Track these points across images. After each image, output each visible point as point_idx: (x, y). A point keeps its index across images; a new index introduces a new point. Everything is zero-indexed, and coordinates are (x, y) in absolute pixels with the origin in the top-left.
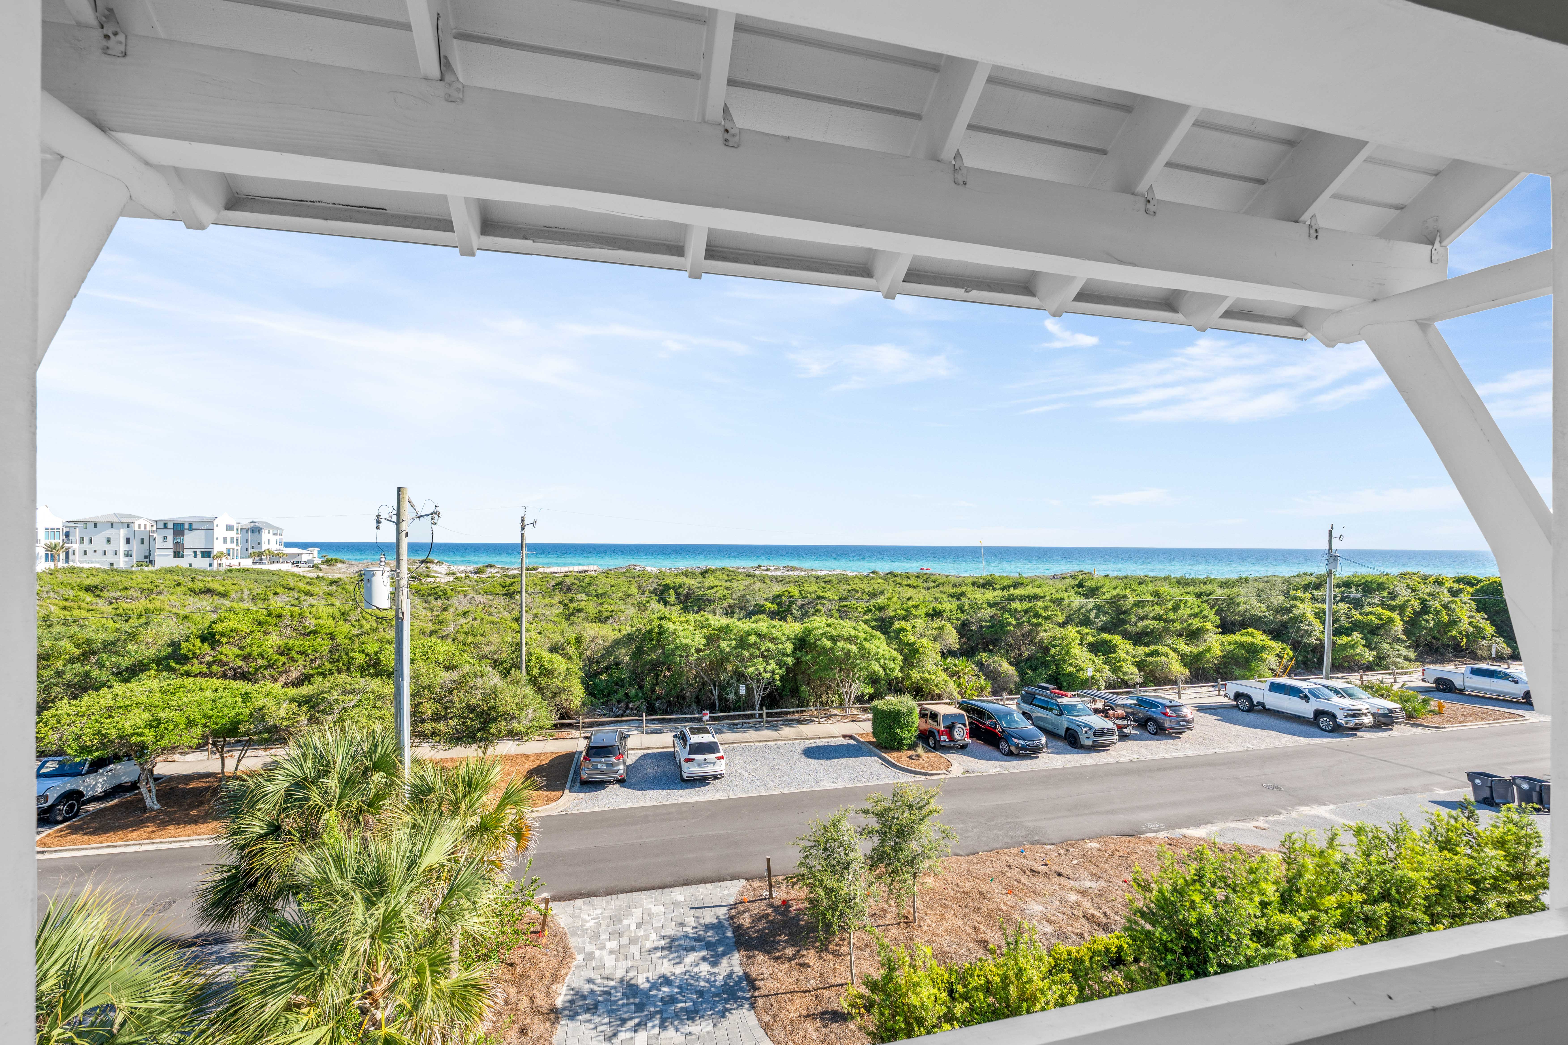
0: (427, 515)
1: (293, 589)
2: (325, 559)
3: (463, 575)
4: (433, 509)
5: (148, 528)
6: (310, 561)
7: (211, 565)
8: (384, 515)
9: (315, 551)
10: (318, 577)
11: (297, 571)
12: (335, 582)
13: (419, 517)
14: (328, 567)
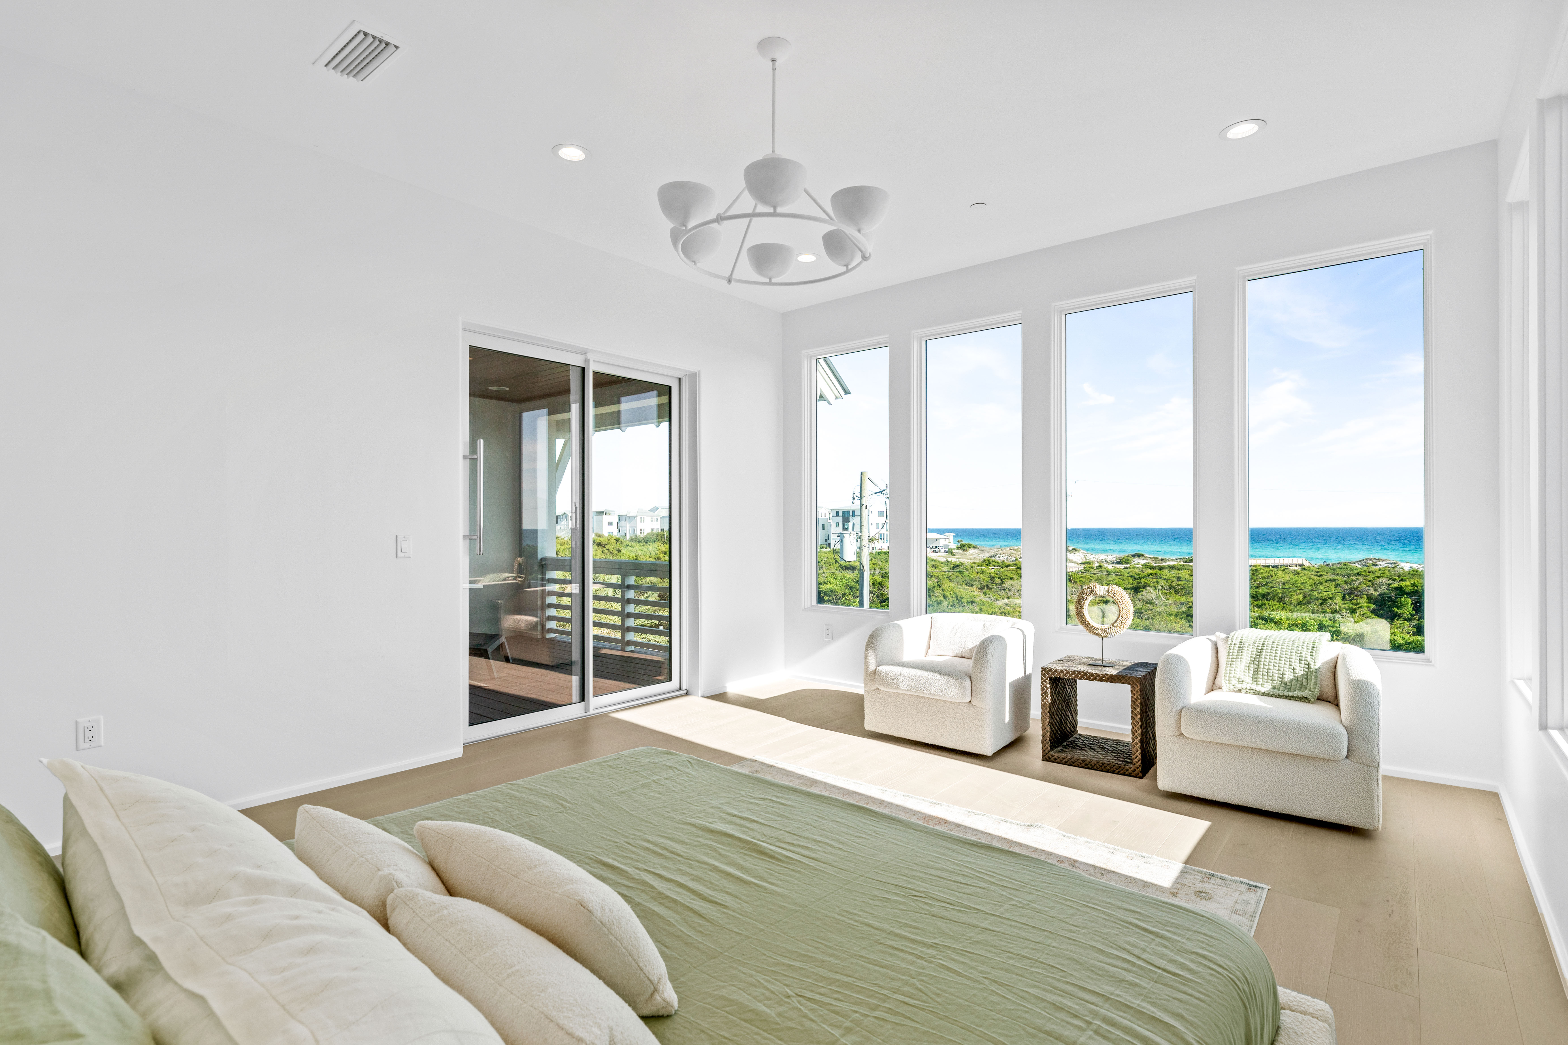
2: (959, 545)
5: (828, 516)
6: (945, 546)
9: (950, 536)
11: (933, 555)
12: (958, 566)
14: (962, 552)
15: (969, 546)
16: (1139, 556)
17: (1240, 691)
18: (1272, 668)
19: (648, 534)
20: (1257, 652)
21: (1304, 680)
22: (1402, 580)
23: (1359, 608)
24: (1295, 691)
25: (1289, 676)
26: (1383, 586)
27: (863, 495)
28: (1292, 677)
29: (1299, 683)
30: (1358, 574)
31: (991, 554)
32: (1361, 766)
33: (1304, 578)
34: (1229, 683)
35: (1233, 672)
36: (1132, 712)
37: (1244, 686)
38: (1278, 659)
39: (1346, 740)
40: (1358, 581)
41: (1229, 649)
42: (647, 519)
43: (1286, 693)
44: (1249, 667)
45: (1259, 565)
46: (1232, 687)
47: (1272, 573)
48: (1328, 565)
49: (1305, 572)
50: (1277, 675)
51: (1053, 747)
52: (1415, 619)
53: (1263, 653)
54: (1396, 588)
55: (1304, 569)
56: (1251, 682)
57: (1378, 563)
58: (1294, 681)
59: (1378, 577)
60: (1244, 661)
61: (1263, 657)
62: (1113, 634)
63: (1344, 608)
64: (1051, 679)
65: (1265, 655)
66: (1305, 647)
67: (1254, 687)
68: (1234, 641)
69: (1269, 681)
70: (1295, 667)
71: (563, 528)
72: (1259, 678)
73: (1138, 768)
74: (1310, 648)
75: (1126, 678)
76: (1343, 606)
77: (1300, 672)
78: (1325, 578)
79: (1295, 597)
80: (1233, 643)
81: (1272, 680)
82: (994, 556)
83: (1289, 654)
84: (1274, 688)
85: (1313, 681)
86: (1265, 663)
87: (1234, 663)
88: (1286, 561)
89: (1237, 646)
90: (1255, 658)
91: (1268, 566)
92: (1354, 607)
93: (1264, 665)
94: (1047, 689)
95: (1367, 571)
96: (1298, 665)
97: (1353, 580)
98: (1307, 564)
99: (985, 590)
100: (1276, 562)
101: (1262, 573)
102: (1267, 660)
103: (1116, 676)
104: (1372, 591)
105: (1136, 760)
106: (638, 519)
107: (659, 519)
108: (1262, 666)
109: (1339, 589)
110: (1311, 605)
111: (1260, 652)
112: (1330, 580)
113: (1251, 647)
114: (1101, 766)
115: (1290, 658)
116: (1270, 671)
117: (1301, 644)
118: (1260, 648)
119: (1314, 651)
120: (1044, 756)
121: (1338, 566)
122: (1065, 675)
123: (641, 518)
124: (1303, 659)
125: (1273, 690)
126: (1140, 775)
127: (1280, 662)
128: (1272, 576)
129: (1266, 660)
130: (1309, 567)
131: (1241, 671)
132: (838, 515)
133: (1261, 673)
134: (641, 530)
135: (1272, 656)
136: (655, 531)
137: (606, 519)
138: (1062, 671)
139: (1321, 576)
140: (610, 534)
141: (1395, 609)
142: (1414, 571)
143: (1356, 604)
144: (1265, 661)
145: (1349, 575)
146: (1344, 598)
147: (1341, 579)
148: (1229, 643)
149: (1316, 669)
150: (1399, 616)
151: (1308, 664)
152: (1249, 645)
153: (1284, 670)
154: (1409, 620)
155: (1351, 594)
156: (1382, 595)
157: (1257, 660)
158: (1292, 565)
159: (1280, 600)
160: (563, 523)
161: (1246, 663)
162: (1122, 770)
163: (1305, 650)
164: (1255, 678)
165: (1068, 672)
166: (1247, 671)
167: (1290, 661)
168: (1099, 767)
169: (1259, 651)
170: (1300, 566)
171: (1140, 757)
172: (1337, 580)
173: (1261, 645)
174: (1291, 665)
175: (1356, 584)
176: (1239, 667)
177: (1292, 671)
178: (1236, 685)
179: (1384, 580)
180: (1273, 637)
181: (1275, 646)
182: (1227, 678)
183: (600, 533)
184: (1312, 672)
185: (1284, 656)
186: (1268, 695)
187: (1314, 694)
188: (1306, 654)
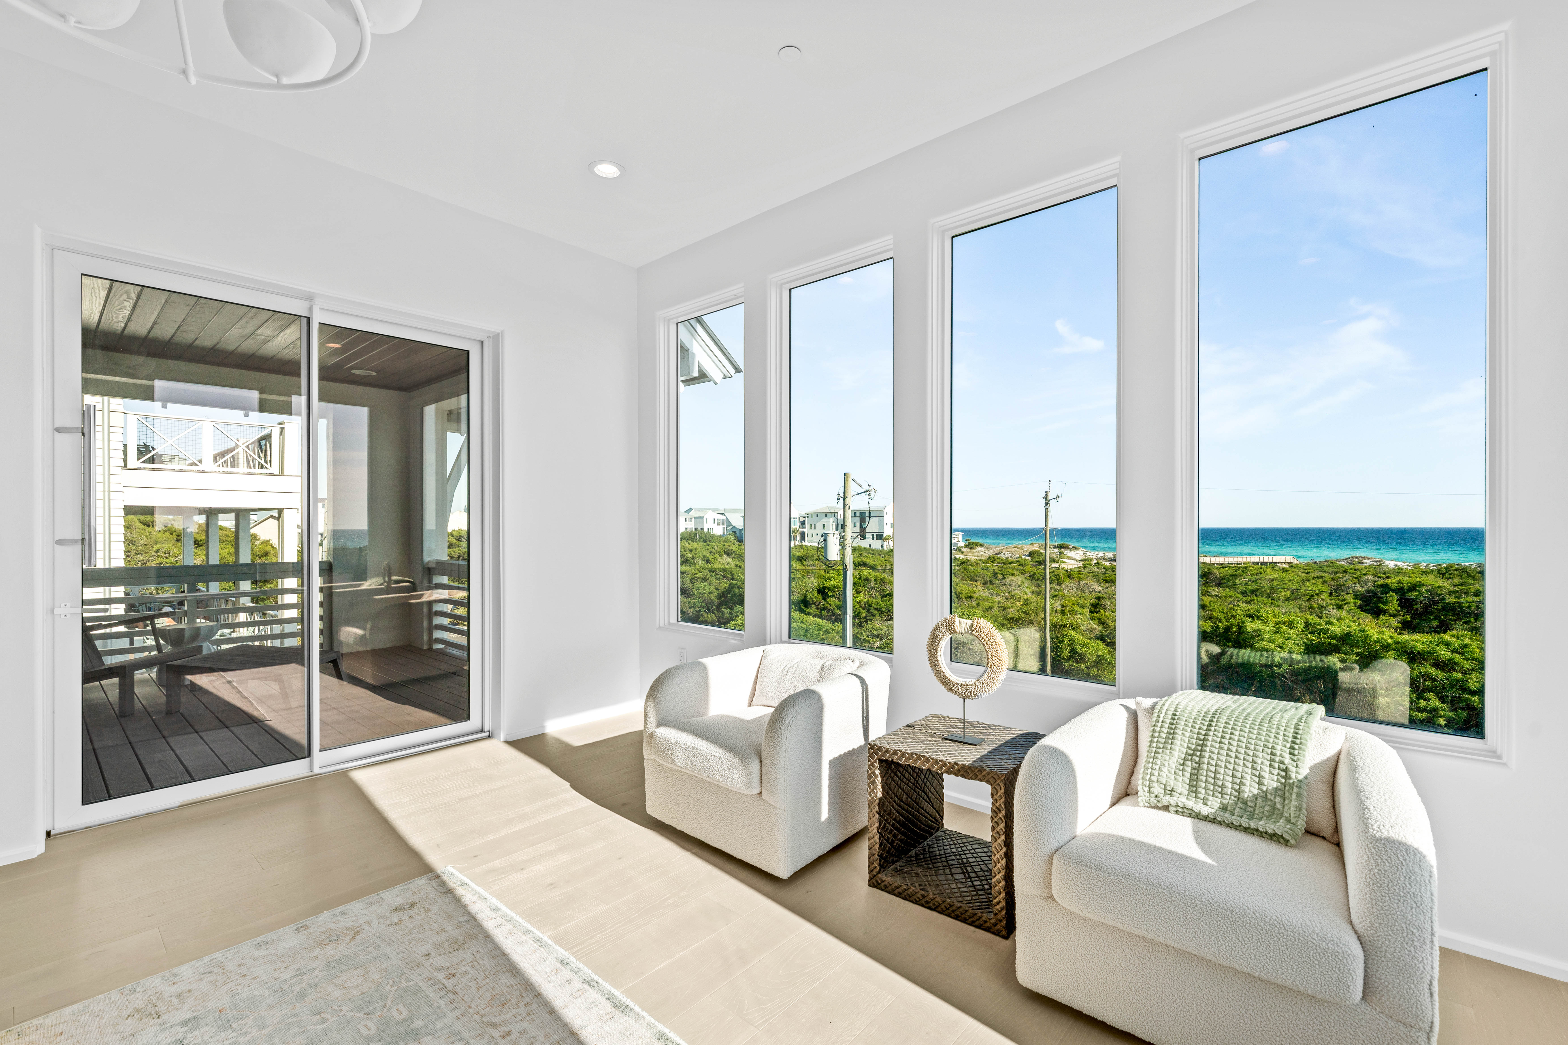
2: (967, 543)
7: (882, 546)
12: (964, 563)
14: (971, 550)
15: (977, 544)
17: (1166, 808)
18: (1222, 771)
20: (1198, 738)
21: (1278, 799)
22: (1387, 577)
23: (1345, 604)
24: (1261, 819)
25: (1250, 789)
26: (1370, 583)
27: (846, 496)
28: (1256, 792)
29: (1269, 803)
30: (1345, 572)
31: (996, 552)
32: (1391, 1023)
33: (1292, 575)
34: (1149, 792)
35: (1156, 773)
36: (993, 828)
37: (1173, 801)
38: (1233, 755)
39: (1361, 966)
40: (1345, 579)
41: (1154, 731)
43: (1244, 822)
44: (1183, 764)
45: (1249, 563)
46: (1153, 800)
47: (1260, 570)
48: (1315, 563)
49: (1293, 569)
50: (1230, 785)
51: (883, 867)
52: (1400, 615)
53: (1209, 743)
54: (1382, 586)
55: (1292, 566)
56: (1186, 793)
57: (1364, 561)
58: (1260, 800)
59: (1364, 575)
60: (1176, 753)
61: (1208, 749)
62: (979, 695)
63: (1331, 604)
64: (881, 761)
65: (1212, 746)
66: (1281, 738)
67: (1190, 804)
68: (1162, 715)
69: (1216, 794)
70: (1263, 773)
72: (1200, 786)
73: (1001, 921)
74: (1290, 740)
75: (984, 773)
76: (1329, 602)
77: (1271, 782)
78: (1313, 575)
79: (1283, 594)
80: (1161, 720)
81: (1221, 793)
82: (999, 553)
83: (1252, 747)
84: (1224, 808)
85: (1294, 803)
86: (1211, 761)
87: (1159, 756)
88: (1275, 559)
89: (1167, 725)
90: (1194, 750)
91: (1258, 564)
92: (1340, 603)
93: (1209, 763)
94: (876, 777)
95: (1353, 568)
96: (1267, 769)
97: (1340, 578)
98: (1295, 562)
99: (989, 585)
100: (1265, 559)
101: (1251, 570)
102: (1215, 757)
103: (969, 767)
104: (1358, 587)
105: (998, 907)
108: (1205, 767)
109: (1326, 586)
110: (1298, 600)
111: (1204, 740)
112: (1317, 577)
113: (1189, 730)
114: (948, 909)
115: (1254, 755)
116: (1218, 776)
117: (1273, 731)
118: (1204, 732)
119: (1296, 747)
120: (870, 879)
121: (1325, 564)
122: (899, 758)
124: (1277, 759)
125: (1221, 814)
126: (1004, 933)
127: (1237, 761)
128: (1261, 574)
129: (1212, 755)
130: (1297, 565)
131: (1169, 772)
132: (855, 516)
133: (1204, 779)
135: (1223, 749)
138: (895, 752)
139: (1308, 573)
141: (1381, 605)
142: (1398, 569)
143: (1343, 600)
144: (1210, 757)
145: (1336, 573)
146: (1331, 594)
147: (1329, 577)
148: (1154, 719)
149: (1300, 781)
150: (1385, 612)
151: (1286, 770)
152: (1186, 725)
153: (1242, 777)
154: (1394, 616)
155: (1337, 591)
156: (1368, 591)
157: (1198, 753)
158: (1281, 563)
159: (1268, 596)
161: (1179, 756)
162: (978, 920)
163: (1280, 743)
164: (1193, 787)
165: (903, 755)
166: (1181, 773)
167: (1253, 762)
168: (945, 909)
169: (1202, 737)
170: (1288, 563)
171: (1003, 903)
172: (1324, 577)
173: (1205, 728)
174: (1256, 769)
175: (1342, 581)
176: (1166, 764)
177: (1257, 780)
178: (1161, 796)
179: (1370, 577)
180: (1228, 712)
181: (1229, 731)
182: (1147, 783)
184: (1292, 786)
185: (1243, 751)
186: (1213, 820)
187: (1297, 830)
188: (1282, 750)
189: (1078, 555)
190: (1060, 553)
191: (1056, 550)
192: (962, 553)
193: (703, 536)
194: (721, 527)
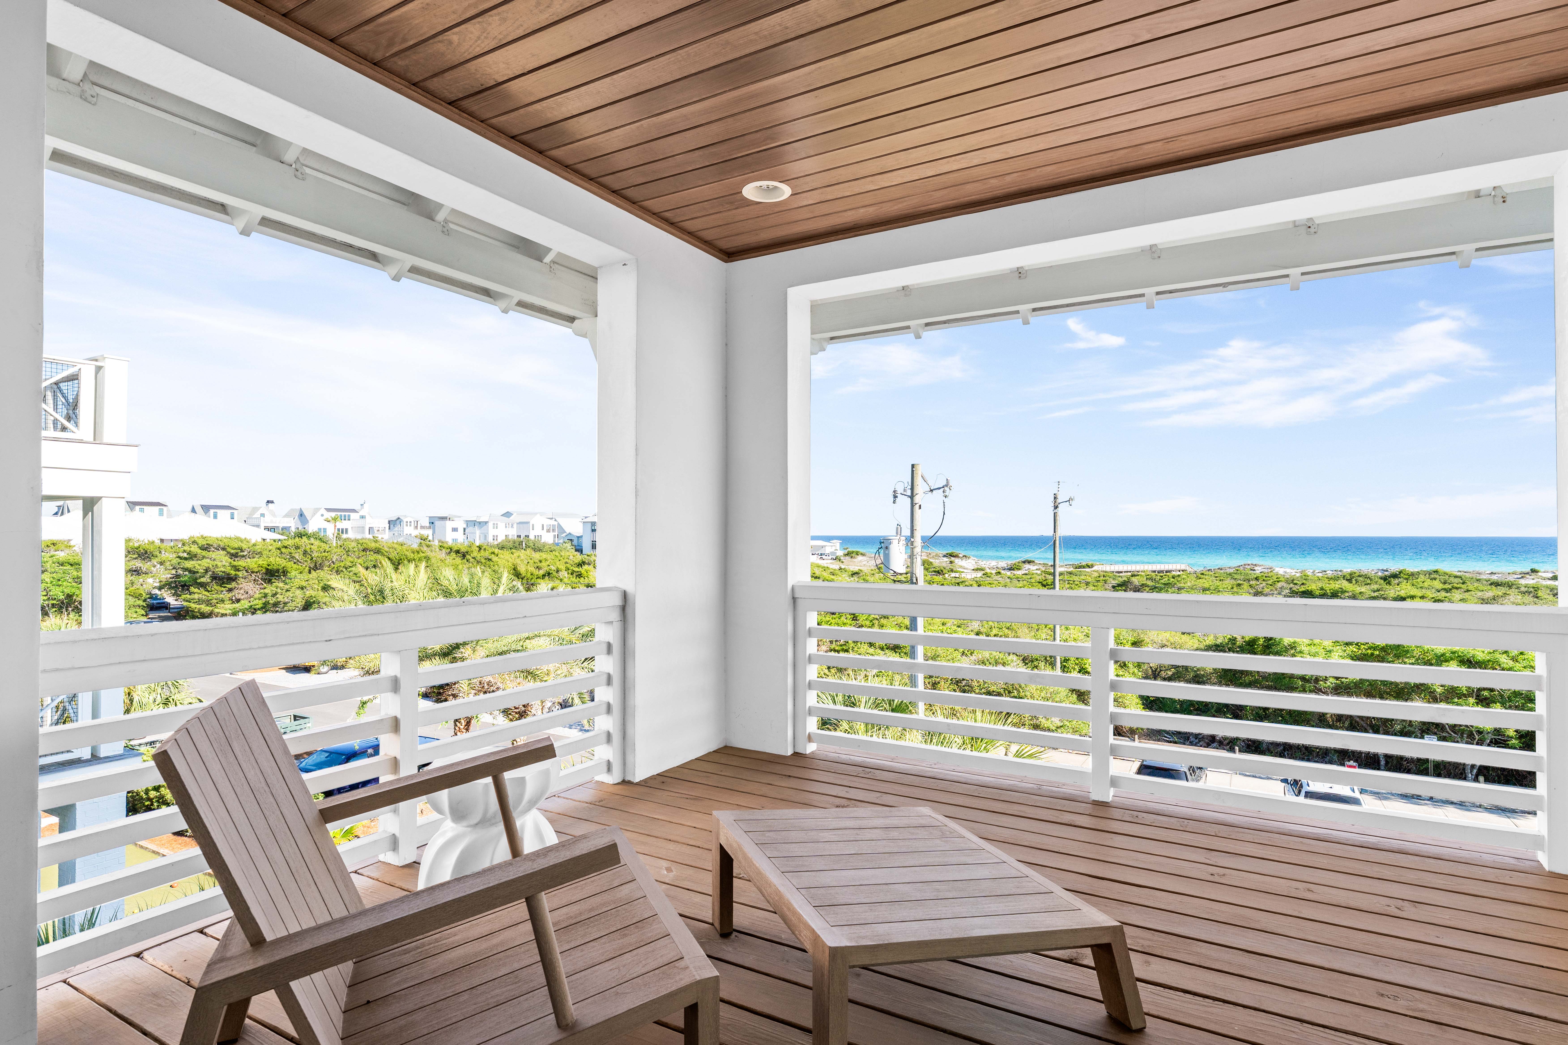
0: (939, 489)
1: (819, 578)
2: (846, 552)
3: (994, 572)
4: (945, 483)
6: (833, 553)
8: (900, 490)
9: (837, 543)
10: (840, 569)
11: (821, 562)
12: (856, 573)
13: (932, 491)
14: (850, 559)
15: (857, 553)
16: (1029, 562)
19: (503, 541)
27: (916, 492)
42: (501, 525)
57: (1256, 568)
59: (1277, 582)
71: (396, 534)
91: (1154, 572)
98: (1189, 570)
106: (490, 525)
107: (515, 526)
123: (494, 524)
134: (494, 536)
136: (510, 537)
137: (449, 525)
140: (455, 540)
160: (396, 529)
183: (443, 540)
189: (970, 564)
190: (951, 562)
191: (945, 559)
192: (843, 562)
193: (532, 545)
194: (551, 534)
